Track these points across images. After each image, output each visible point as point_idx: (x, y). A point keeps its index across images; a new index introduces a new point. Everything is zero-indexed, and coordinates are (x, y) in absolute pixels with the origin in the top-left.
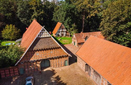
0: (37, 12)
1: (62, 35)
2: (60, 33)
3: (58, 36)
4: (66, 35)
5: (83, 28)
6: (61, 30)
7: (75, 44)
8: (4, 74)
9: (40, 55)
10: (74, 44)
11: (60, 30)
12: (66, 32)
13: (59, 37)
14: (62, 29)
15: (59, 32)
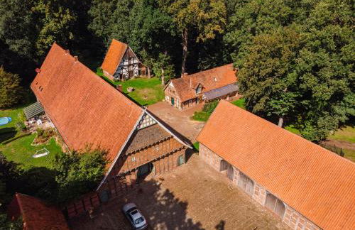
0: (55, 17)
1: (131, 73)
2: (124, 71)
3: (121, 78)
4: (139, 71)
5: (184, 64)
6: (126, 63)
7: (173, 102)
8: (73, 209)
9: (138, 160)
10: (170, 102)
11: (124, 61)
12: (140, 65)
13: (122, 80)
14: (130, 59)
15: (122, 69)
